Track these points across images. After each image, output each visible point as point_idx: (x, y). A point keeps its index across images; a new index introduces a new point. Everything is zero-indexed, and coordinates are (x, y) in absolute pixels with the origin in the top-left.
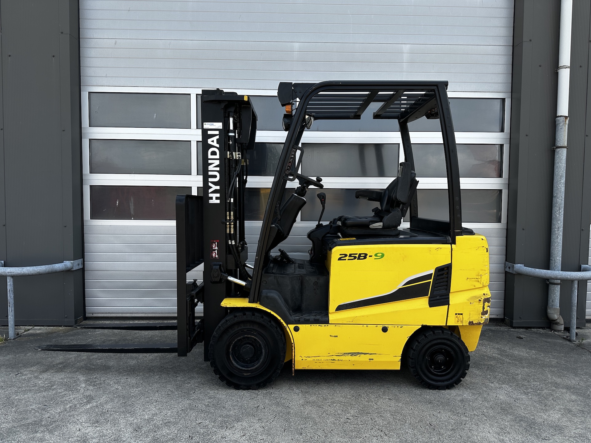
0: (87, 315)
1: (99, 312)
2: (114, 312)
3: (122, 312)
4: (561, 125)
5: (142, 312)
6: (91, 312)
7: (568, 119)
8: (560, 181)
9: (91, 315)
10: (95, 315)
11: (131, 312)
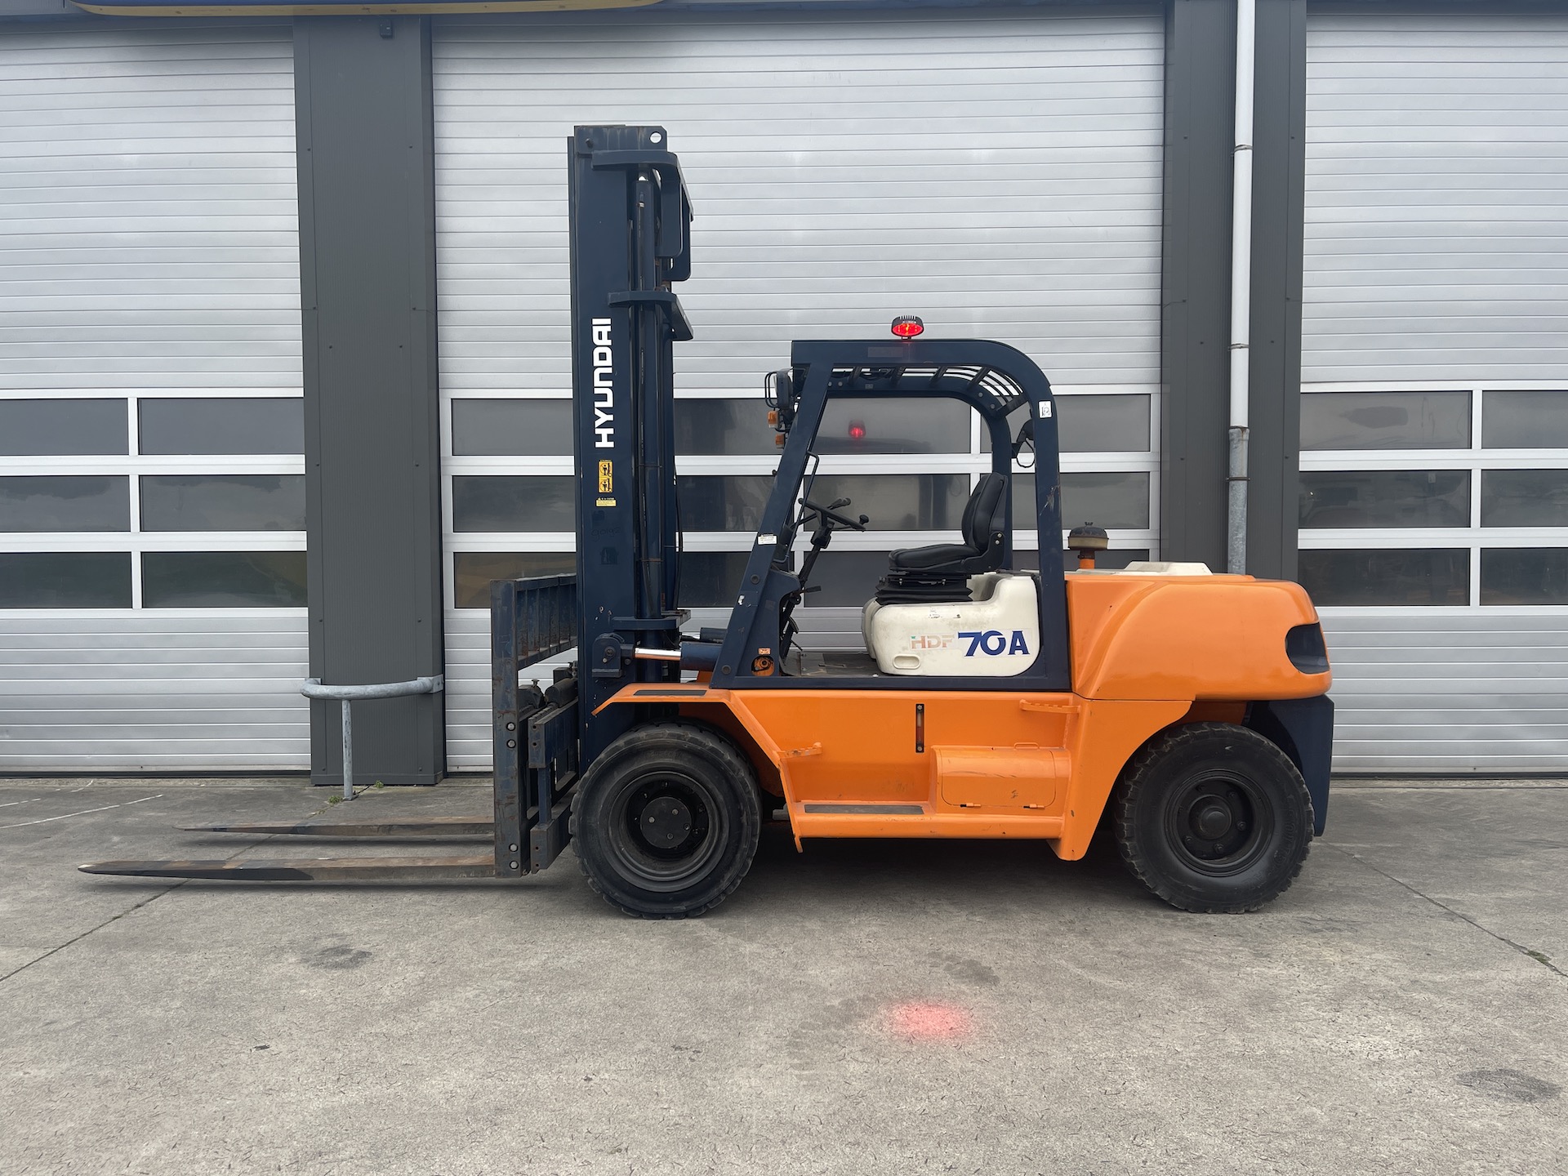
0: (450, 769)
1: (468, 764)
4: (1235, 442)
6: (454, 764)
7: (1248, 430)
8: (1237, 535)
9: (455, 769)
10: (462, 769)
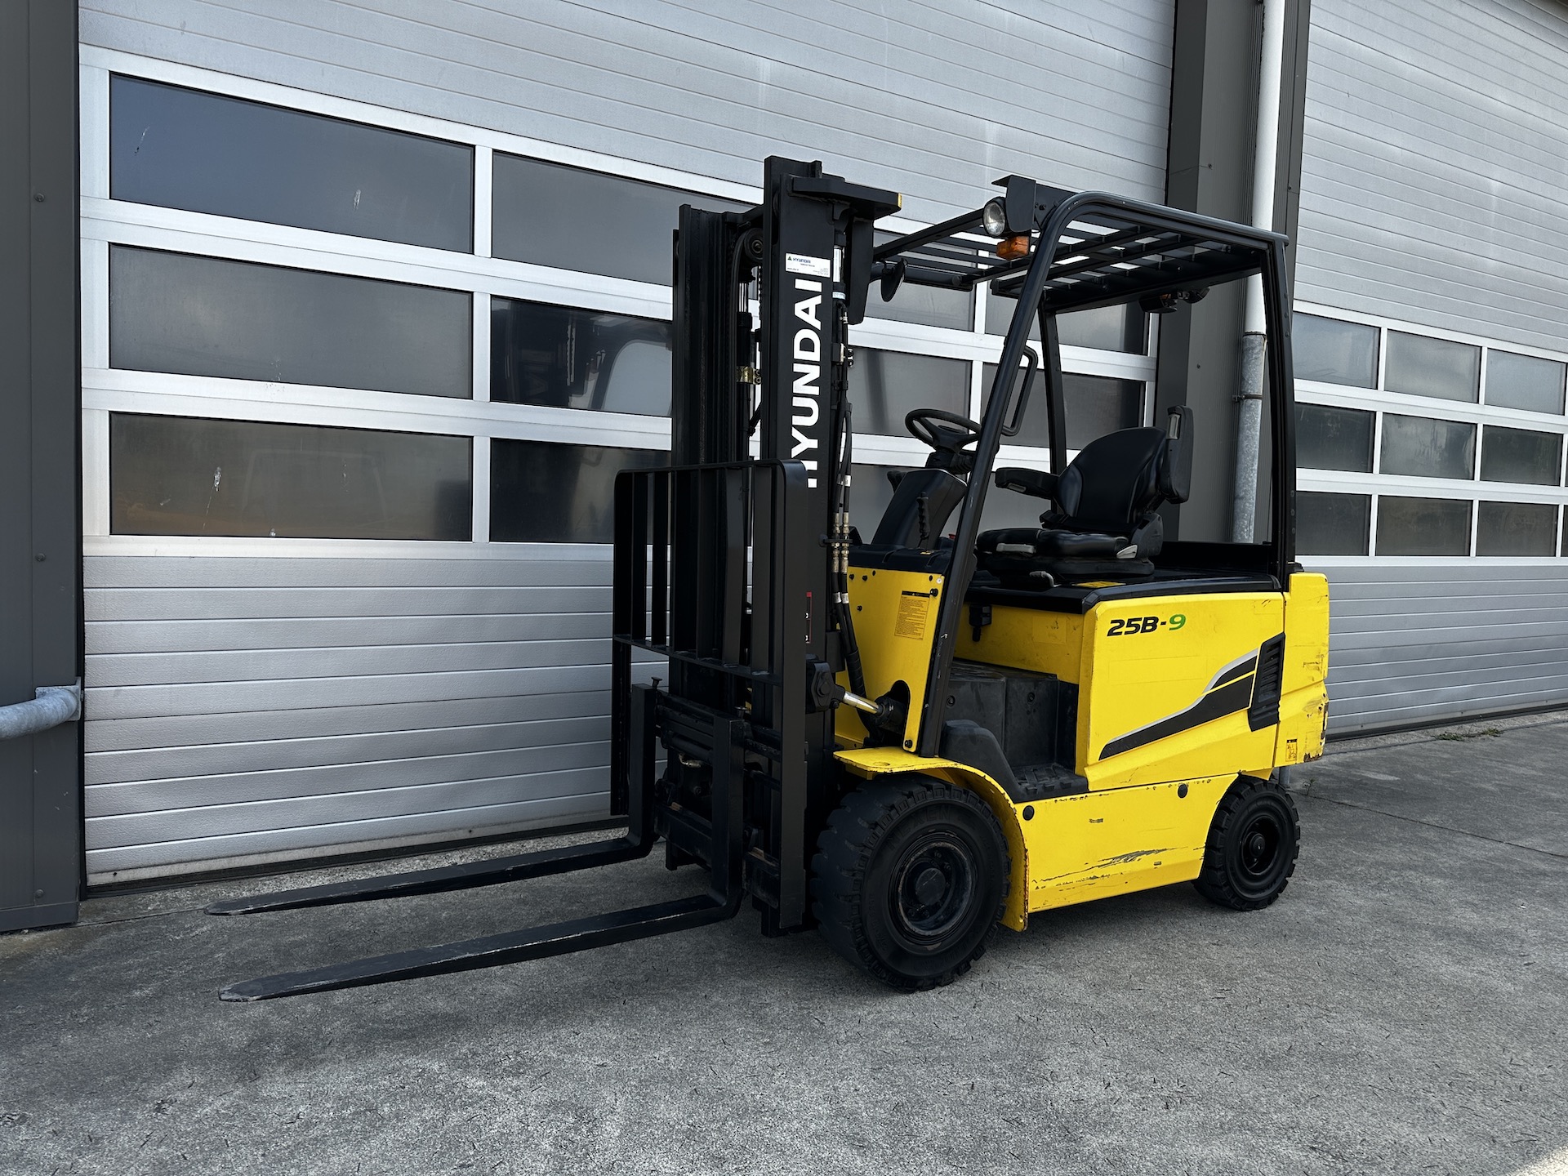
1: (139, 864)
2: (199, 858)
3: (230, 853)
4: (1251, 351)
5: (303, 845)
6: (108, 868)
7: (1266, 338)
9: (107, 879)
10: (123, 876)
11: (264, 849)
